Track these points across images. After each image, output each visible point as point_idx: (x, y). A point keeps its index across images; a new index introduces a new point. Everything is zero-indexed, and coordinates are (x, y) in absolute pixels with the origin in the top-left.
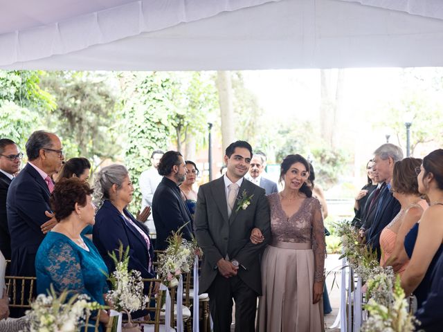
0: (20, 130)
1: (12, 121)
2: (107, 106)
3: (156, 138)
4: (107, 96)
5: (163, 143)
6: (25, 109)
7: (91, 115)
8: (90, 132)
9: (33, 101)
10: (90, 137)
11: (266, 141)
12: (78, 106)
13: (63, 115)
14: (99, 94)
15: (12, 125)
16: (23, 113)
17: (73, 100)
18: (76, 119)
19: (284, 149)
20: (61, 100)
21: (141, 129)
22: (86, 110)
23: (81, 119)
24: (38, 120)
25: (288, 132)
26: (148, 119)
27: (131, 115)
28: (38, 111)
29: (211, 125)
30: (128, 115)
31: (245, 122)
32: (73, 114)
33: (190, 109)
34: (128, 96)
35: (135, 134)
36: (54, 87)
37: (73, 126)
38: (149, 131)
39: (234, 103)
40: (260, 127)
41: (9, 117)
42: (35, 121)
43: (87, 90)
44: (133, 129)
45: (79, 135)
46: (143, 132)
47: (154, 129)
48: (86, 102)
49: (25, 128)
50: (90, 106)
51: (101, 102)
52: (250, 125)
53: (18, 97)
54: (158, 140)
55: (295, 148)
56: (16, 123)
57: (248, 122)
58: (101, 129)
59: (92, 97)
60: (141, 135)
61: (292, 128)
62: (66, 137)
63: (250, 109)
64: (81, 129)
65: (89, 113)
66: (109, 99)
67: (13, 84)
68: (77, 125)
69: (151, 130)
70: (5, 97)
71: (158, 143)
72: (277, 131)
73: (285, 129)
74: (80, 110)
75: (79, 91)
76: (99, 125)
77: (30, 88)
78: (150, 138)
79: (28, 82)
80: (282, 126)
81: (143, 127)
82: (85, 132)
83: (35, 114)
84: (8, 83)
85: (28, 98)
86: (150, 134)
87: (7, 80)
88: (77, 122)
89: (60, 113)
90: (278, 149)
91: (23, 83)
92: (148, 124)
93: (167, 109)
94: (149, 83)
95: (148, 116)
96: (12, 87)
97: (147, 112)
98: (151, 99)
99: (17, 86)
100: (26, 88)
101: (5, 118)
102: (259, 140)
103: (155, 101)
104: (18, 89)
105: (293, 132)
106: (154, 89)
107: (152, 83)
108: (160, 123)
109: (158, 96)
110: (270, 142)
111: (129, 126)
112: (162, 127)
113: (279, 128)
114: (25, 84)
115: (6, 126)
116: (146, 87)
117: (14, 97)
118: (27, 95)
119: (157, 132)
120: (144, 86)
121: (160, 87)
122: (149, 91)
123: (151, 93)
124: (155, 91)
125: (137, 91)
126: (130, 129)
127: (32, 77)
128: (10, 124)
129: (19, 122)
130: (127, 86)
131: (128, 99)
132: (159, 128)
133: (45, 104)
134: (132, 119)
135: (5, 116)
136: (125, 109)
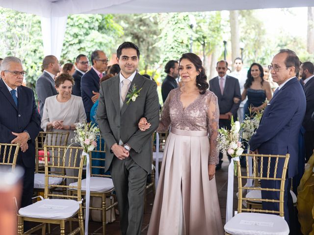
0: (102, 48)
1: (96, 43)
3: (181, 52)
6: (104, 35)
9: (110, 30)
11: (269, 52)
13: (133, 37)
14: (155, 23)
15: (97, 45)
16: (103, 37)
21: (171, 47)
22: (146, 33)
23: (144, 40)
25: (285, 45)
26: (175, 40)
27: (166, 38)
28: (112, 36)
32: (139, 36)
34: (164, 26)
35: (168, 49)
37: (139, 44)
38: (176, 48)
40: (263, 42)
41: (95, 41)
42: (110, 42)
44: (166, 47)
46: (172, 48)
47: (179, 46)
49: (104, 46)
51: (155, 28)
53: (101, 28)
56: (99, 44)
59: (150, 25)
60: (172, 50)
61: (288, 42)
67: (97, 20)
68: (141, 44)
70: (93, 28)
72: (277, 45)
73: (283, 43)
74: (142, 33)
77: (107, 22)
78: (177, 51)
79: (106, 18)
80: (281, 41)
81: (173, 45)
84: (94, 20)
85: (106, 28)
86: (177, 49)
87: (93, 18)
91: (103, 20)
92: (176, 44)
93: (187, 34)
94: (176, 18)
95: (175, 38)
96: (97, 22)
97: (175, 36)
98: (177, 28)
99: (100, 21)
100: (105, 23)
101: (92, 41)
102: (264, 52)
103: (180, 29)
104: (100, 23)
105: (288, 46)
106: (179, 22)
107: (178, 18)
108: (182, 42)
109: (182, 26)
110: (271, 53)
111: (164, 44)
112: (184, 45)
113: (278, 42)
114: (105, 20)
115: (92, 46)
116: (174, 21)
117: (97, 28)
118: (106, 27)
119: (181, 48)
120: (173, 20)
121: (183, 21)
122: (176, 23)
123: (177, 24)
124: (179, 23)
125: (168, 23)
126: (165, 46)
127: (109, 16)
128: (95, 45)
129: (101, 43)
130: (163, 20)
131: (164, 28)
132: (182, 46)
133: (117, 31)
134: (166, 40)
135: (92, 40)
136: (162, 34)
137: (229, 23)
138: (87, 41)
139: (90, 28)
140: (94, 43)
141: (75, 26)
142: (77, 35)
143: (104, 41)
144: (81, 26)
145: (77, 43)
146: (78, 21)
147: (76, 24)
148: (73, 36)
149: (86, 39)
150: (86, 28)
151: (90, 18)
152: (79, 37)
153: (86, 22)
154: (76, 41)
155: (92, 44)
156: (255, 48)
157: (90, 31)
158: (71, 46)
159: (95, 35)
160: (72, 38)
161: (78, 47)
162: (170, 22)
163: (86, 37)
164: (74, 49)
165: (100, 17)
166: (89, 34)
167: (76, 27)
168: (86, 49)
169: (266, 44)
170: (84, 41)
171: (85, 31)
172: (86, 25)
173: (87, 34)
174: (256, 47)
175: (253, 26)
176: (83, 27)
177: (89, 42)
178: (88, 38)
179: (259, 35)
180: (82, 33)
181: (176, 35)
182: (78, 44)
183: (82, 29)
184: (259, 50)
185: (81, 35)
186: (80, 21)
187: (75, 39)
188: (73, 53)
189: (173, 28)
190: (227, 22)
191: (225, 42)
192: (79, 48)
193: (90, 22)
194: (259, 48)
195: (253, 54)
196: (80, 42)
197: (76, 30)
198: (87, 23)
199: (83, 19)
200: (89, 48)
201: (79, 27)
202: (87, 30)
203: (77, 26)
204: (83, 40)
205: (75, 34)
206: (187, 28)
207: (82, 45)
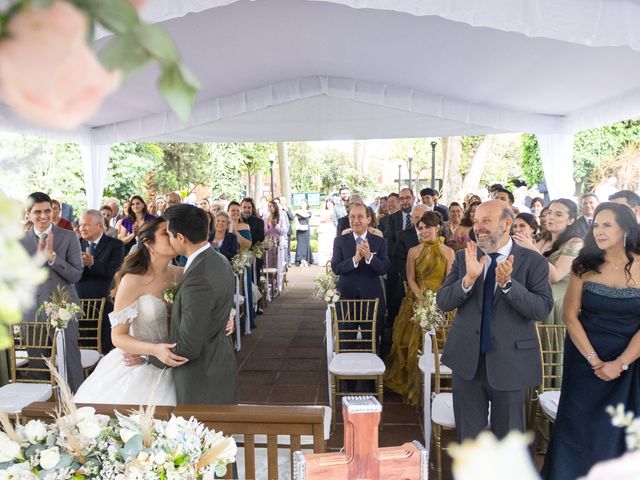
1: (134, 168)
3: (232, 178)
5: (237, 181)
6: (142, 159)
9: (147, 152)
15: (135, 170)
16: (141, 161)
21: (221, 173)
26: (226, 166)
30: (213, 164)
34: (213, 151)
35: (218, 176)
38: (227, 174)
44: (217, 173)
46: (223, 175)
47: (231, 173)
53: (138, 151)
54: (233, 180)
56: (137, 169)
69: (229, 173)
70: (130, 152)
78: (228, 178)
81: (223, 172)
83: (149, 161)
85: (144, 150)
86: (228, 176)
92: (227, 170)
93: (239, 159)
95: (226, 164)
96: (134, 144)
97: (226, 162)
98: (228, 153)
99: (137, 143)
101: (130, 166)
103: (230, 154)
108: (234, 169)
109: (233, 151)
111: (214, 170)
112: (236, 171)
115: (130, 172)
117: (134, 151)
119: (233, 175)
122: (226, 148)
123: (228, 149)
124: (230, 148)
126: (215, 172)
128: (132, 170)
129: (139, 168)
131: (212, 153)
132: (234, 172)
133: (156, 154)
134: (216, 166)
136: (211, 160)
138: (124, 166)
139: (126, 151)
143: (142, 166)
145: (111, 169)
150: (122, 152)
153: (122, 144)
154: (111, 166)
155: (130, 169)
157: (126, 154)
159: (133, 159)
162: (219, 146)
163: (122, 161)
164: (107, 174)
166: (126, 158)
168: (124, 175)
170: (120, 166)
171: (120, 154)
172: (122, 148)
173: (122, 158)
174: (302, 164)
176: (118, 150)
177: (126, 168)
178: (124, 162)
180: (116, 157)
182: (113, 170)
183: (117, 152)
184: (304, 169)
185: (117, 160)
187: (109, 164)
188: (107, 179)
189: (223, 153)
191: (272, 162)
192: (114, 173)
193: (126, 144)
196: (114, 167)
200: (126, 173)
201: (114, 150)
202: (123, 154)
205: (110, 158)
206: (238, 153)
207: (118, 171)
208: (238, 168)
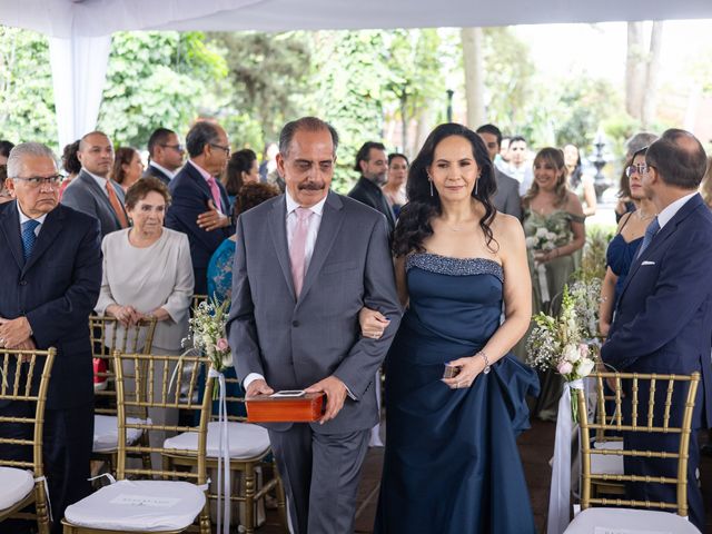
0: (179, 106)
1: (167, 95)
2: (301, 65)
3: (364, 117)
4: (301, 52)
5: (374, 124)
6: (184, 77)
7: (278, 79)
8: (278, 103)
9: (196, 64)
10: (277, 111)
11: (541, 114)
12: (260, 66)
13: (238, 80)
14: (290, 48)
15: (168, 100)
16: (182, 83)
17: (252, 57)
18: (258, 85)
19: (569, 124)
20: (235, 58)
21: (340, 106)
22: (270, 72)
23: (263, 86)
24: (203, 91)
25: (576, 99)
26: (352, 91)
27: (329, 84)
28: (202, 79)
29: (450, 93)
30: (325, 85)
31: (508, 86)
32: (253, 77)
33: (420, 71)
34: (325, 58)
35: (334, 112)
36: (224, 39)
37: (253, 96)
38: (354, 108)
39: (487, 59)
40: (530, 92)
41: (164, 91)
42: (198, 94)
43: (272, 44)
44: (331, 105)
45: (262, 108)
46: (345, 108)
47: (361, 104)
48: (271, 60)
49: (185, 104)
50: (277, 66)
51: (291, 59)
52: (514, 90)
53: (176, 61)
54: (366, 119)
55: (586, 123)
56: (173, 98)
57: (512, 86)
58: (293, 98)
59: (280, 53)
60: (343, 112)
61: (583, 92)
62: (244, 111)
63: (516, 65)
64: (265, 100)
65: (275, 75)
66: (303, 56)
67: (168, 42)
68: (258, 95)
69: (357, 105)
70: (158, 62)
71: (367, 124)
72: (558, 98)
73: (572, 94)
74: (262, 72)
75: (260, 44)
76: (290, 93)
77: (190, 47)
78: (355, 116)
79: (187, 38)
80: (567, 90)
81: (346, 103)
82: (270, 105)
83: (198, 85)
84: (161, 42)
85: (188, 61)
86: (355, 112)
87: (160, 38)
88: (259, 89)
89: (234, 76)
90: (559, 126)
91: (181, 41)
92: (353, 98)
93: (379, 76)
94: (353, 40)
95: (352, 87)
96: (167, 47)
97: (350, 82)
98: (356, 62)
99: (174, 45)
100: (185, 48)
101: (158, 91)
102: (530, 113)
103: (361, 65)
104: (175, 49)
105: (584, 99)
106: (361, 48)
107: (357, 40)
108: (368, 96)
109: (366, 58)
110: (546, 115)
111: (326, 100)
112: (372, 101)
113: (562, 92)
114: (185, 43)
115: (159, 103)
116: (350, 46)
117: (169, 61)
118: (187, 57)
119: (365, 109)
120: (347, 43)
121: (369, 46)
122: (353, 52)
123: (356, 53)
124: (361, 52)
125: (336, 51)
126: (327, 104)
127: (193, 33)
128: (164, 100)
129: (176, 96)
130: (323, 45)
131: (324, 63)
132: (367, 104)
133: (212, 69)
134: (330, 91)
135: (158, 87)
136: (321, 77)
137: (461, 51)
138: (146, 91)
139: (151, 61)
140: (162, 97)
141: (118, 55)
142: (122, 77)
144: (132, 56)
145: (121, 96)
146: (124, 44)
147: (121, 51)
148: (113, 79)
149: (144, 87)
150: (143, 62)
151: (152, 37)
152: (128, 82)
153: (143, 46)
154: (120, 90)
155: (158, 97)
156: (512, 104)
157: (152, 67)
158: (108, 101)
159: (164, 76)
160: (111, 83)
161: (124, 104)
162: (340, 49)
163: (142, 81)
164: (115, 108)
165: (174, 36)
166: (151, 74)
167: (120, 58)
169: (535, 96)
170: (140, 91)
171: (140, 67)
172: (144, 55)
173: (144, 75)
174: (516, 102)
175: (509, 56)
176: (135, 58)
177: (150, 94)
178: (149, 83)
179: (522, 75)
180: (132, 72)
181: (353, 80)
182: (124, 98)
183: (134, 63)
185: (132, 78)
186: (130, 46)
187: (117, 87)
188: (113, 118)
189: (346, 62)
190: (455, 48)
192: (126, 106)
193: (151, 46)
194: (521, 104)
195: (507, 117)
196: (128, 93)
197: (120, 66)
198: (146, 50)
199: (137, 39)
200: (151, 106)
201: (128, 59)
202: (145, 66)
203: (123, 55)
204: (136, 89)
205: (117, 73)
206: (378, 64)
207: (134, 100)
208: (375, 95)
